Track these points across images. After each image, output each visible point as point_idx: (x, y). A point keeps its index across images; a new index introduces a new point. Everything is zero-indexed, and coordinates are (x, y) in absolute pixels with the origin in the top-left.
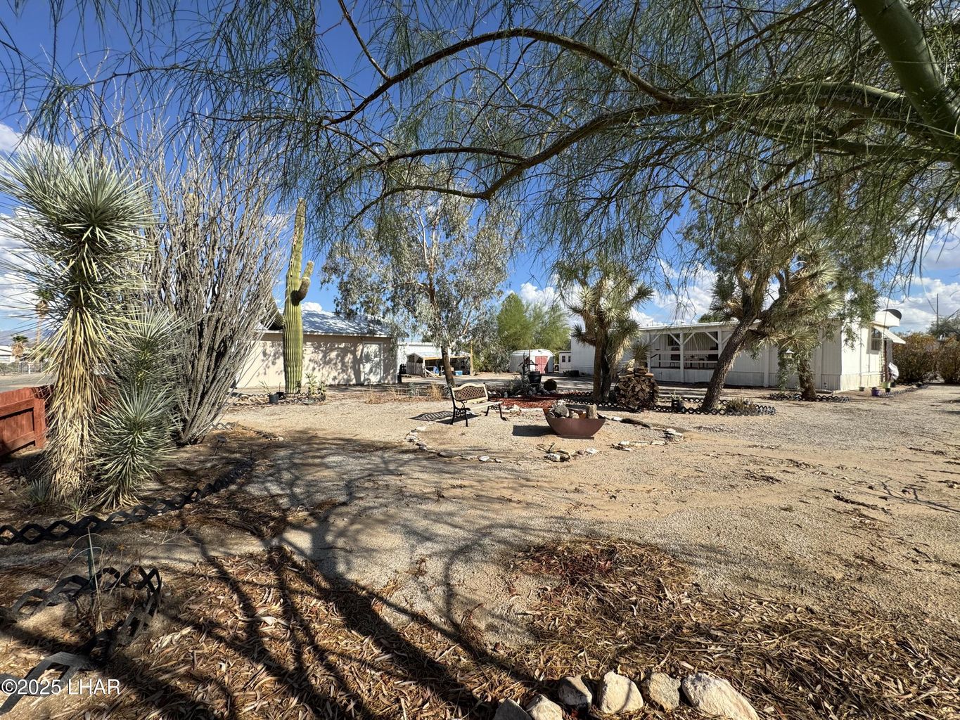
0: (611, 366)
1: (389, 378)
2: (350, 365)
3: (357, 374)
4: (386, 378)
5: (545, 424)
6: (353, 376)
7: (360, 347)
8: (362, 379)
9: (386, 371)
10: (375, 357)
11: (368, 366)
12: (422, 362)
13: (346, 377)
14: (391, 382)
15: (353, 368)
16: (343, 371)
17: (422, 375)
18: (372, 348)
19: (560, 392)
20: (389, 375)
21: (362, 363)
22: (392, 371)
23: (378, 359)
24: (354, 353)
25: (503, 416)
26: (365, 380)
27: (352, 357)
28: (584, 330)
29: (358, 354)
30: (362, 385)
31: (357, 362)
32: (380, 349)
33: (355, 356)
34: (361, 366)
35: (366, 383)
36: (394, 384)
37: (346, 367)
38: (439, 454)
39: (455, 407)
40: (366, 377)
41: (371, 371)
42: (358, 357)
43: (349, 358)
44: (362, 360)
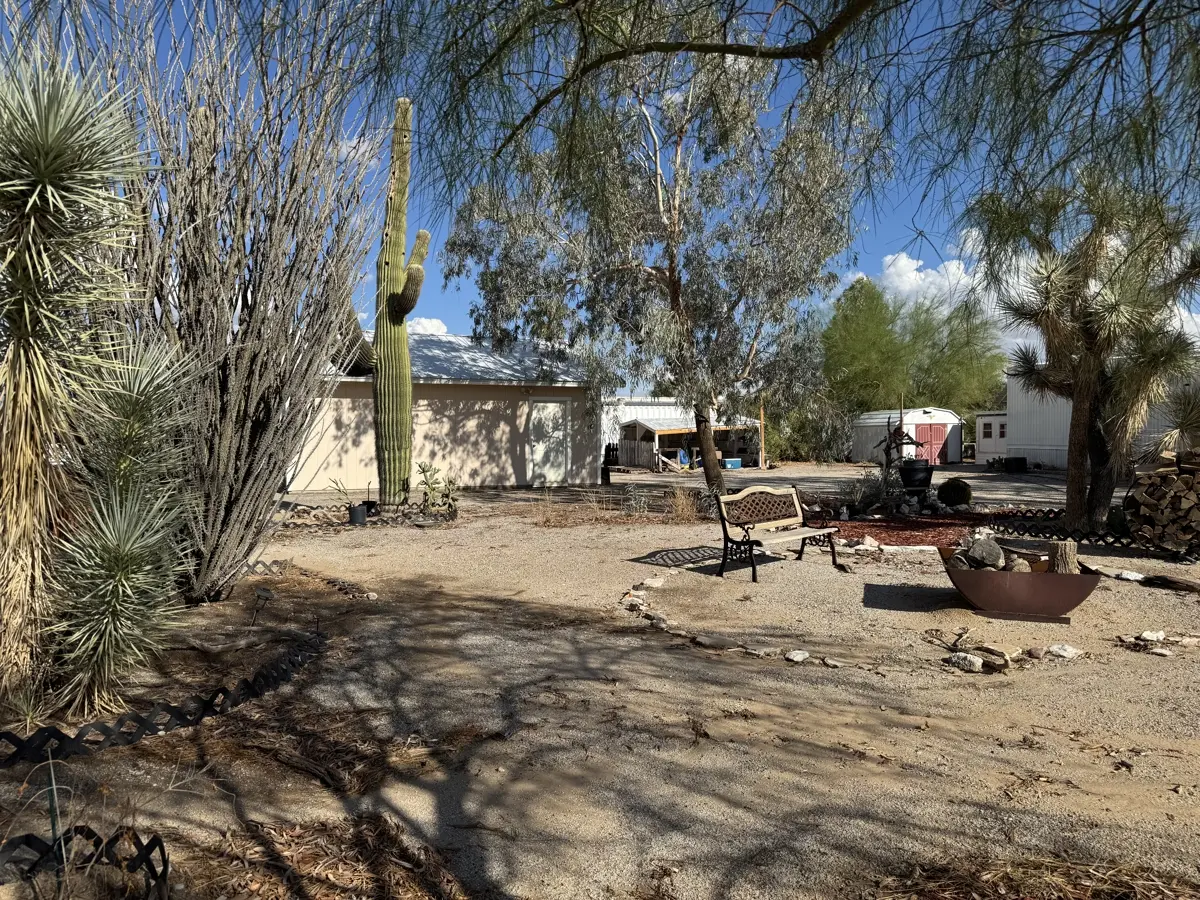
0: (1116, 447)
1: (584, 472)
2: (504, 445)
3: (519, 464)
4: (577, 474)
5: (944, 582)
6: (510, 470)
7: (525, 409)
8: (529, 474)
9: (578, 460)
10: (555, 428)
11: (540, 449)
12: (652, 439)
13: (496, 470)
14: (588, 482)
15: (511, 451)
16: (492, 459)
17: (652, 467)
18: (551, 410)
19: (979, 509)
20: (583, 467)
21: (529, 442)
22: (589, 459)
23: (559, 434)
24: (511, 421)
25: (840, 561)
26: (535, 477)
27: (507, 429)
28: (1042, 360)
29: (521, 422)
30: (529, 487)
31: (519, 440)
32: (564, 412)
33: (514, 428)
34: (527, 448)
35: (536, 484)
36: (593, 485)
37: (497, 450)
38: (693, 640)
39: (727, 539)
40: (538, 471)
41: (546, 458)
42: (521, 430)
43: (502, 431)
44: (528, 437)
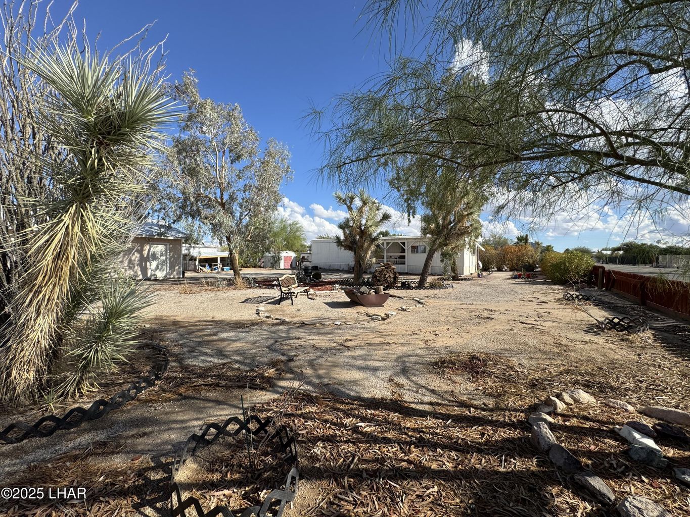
1: (175, 273)
2: (136, 262)
3: (144, 270)
4: (172, 273)
6: (140, 273)
7: (147, 247)
8: (149, 275)
9: (172, 267)
10: (161, 256)
11: (154, 264)
12: (195, 260)
13: (132, 273)
14: (176, 277)
15: (140, 265)
16: (130, 268)
18: (159, 248)
20: (174, 270)
21: (149, 261)
22: (177, 268)
23: (163, 258)
24: (140, 252)
25: (309, 297)
26: (152, 275)
27: (138, 256)
29: (145, 253)
30: (149, 280)
31: (144, 260)
32: (166, 249)
33: (142, 255)
34: (148, 263)
35: (153, 278)
36: (179, 278)
37: (133, 264)
39: (282, 292)
40: (153, 273)
41: (157, 268)
42: (145, 256)
43: (136, 257)
44: (149, 258)
